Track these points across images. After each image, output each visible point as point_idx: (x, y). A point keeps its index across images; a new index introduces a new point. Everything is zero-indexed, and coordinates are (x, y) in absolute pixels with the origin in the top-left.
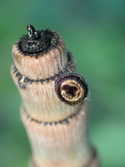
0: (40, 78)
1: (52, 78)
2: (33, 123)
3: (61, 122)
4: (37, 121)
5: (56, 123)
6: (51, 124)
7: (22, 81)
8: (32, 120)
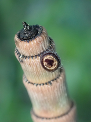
0: (31, 55)
1: (39, 55)
2: (30, 84)
3: (46, 84)
4: (32, 83)
5: (43, 84)
6: (40, 85)
7: (21, 57)
8: (29, 82)
